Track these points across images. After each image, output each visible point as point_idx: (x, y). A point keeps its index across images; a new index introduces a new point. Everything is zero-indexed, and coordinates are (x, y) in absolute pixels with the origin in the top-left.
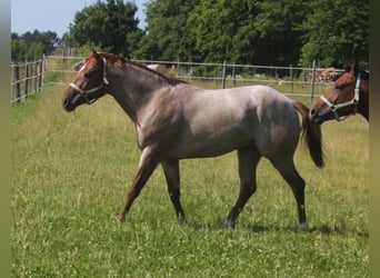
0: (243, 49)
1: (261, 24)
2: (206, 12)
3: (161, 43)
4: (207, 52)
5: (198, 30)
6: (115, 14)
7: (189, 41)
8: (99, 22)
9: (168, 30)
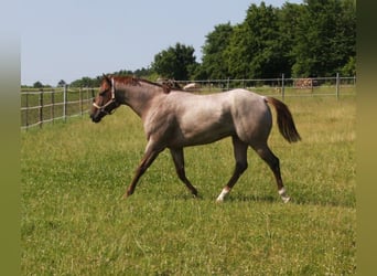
0: (256, 71)
1: (267, 54)
2: (233, 49)
3: (207, 71)
4: (235, 74)
5: (229, 61)
6: (181, 55)
7: (224, 68)
8: (169, 60)
9: (211, 62)
